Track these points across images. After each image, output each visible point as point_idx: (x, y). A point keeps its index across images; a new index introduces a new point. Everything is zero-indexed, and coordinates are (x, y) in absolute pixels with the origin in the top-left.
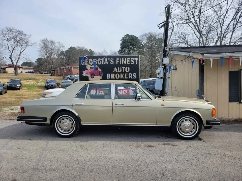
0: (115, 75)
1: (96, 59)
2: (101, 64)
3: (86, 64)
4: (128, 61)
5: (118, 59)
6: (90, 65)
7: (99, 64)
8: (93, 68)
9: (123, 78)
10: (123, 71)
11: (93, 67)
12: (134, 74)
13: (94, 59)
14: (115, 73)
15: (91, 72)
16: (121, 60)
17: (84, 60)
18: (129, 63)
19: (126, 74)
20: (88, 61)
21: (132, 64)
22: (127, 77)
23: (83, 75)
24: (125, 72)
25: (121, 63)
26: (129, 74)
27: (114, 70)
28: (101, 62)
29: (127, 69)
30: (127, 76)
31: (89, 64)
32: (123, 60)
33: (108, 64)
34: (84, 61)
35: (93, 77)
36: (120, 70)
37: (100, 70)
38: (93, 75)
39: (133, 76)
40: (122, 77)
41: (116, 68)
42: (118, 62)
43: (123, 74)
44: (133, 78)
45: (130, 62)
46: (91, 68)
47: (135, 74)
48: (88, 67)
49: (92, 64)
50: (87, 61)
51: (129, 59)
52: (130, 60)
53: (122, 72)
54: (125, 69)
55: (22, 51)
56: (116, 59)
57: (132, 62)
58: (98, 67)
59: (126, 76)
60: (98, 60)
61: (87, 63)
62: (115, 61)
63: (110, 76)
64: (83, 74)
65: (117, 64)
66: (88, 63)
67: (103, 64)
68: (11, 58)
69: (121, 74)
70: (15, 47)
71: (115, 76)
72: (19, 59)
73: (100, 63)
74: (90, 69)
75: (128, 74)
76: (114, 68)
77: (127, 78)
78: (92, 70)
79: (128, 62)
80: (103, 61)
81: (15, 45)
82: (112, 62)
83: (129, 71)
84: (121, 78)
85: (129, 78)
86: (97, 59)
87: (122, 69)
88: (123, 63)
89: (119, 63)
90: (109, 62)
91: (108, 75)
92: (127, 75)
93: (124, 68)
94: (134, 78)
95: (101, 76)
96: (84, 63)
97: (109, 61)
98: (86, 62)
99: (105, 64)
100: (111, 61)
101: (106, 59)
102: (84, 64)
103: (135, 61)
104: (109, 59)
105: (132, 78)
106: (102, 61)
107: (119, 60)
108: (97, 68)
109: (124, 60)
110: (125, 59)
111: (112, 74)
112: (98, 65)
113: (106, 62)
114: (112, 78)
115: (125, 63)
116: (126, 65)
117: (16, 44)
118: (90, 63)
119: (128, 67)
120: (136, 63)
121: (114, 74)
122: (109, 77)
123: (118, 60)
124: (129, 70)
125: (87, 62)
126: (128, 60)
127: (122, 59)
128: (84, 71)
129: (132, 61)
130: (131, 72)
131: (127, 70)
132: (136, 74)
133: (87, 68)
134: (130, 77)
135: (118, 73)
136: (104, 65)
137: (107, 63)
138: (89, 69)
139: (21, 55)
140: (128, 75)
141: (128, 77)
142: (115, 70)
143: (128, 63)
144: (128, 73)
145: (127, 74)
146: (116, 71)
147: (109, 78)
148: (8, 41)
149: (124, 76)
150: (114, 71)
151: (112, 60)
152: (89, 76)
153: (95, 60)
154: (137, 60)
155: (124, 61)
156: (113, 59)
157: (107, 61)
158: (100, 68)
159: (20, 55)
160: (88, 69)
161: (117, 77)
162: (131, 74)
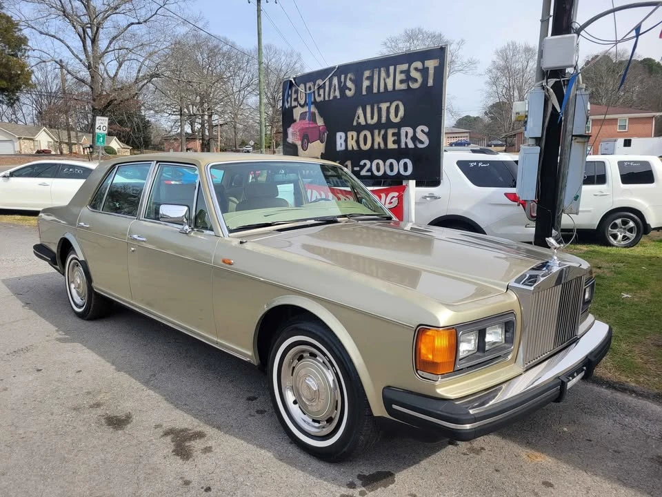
0: (358, 136)
1: (311, 84)
2: (322, 98)
3: (293, 104)
4: (400, 77)
5: (367, 73)
6: (300, 105)
7: (318, 99)
8: (306, 115)
9: (382, 146)
10: (384, 120)
11: (306, 112)
12: (419, 129)
13: (308, 85)
14: (359, 129)
15: (303, 129)
16: (376, 77)
17: (290, 93)
18: (403, 86)
19: (390, 132)
20: (297, 92)
21: (415, 86)
22: (394, 142)
23: (288, 139)
24: (390, 124)
25: (375, 90)
26: (403, 130)
27: (356, 118)
28: (322, 92)
29: (397, 108)
30: (396, 138)
31: (298, 102)
32: (383, 74)
33: (339, 97)
34: (290, 96)
35: (306, 145)
36: (372, 118)
37: (320, 122)
38: (306, 140)
39: (414, 139)
40: (379, 144)
41: (360, 111)
42: (367, 87)
43: (383, 132)
44: (415, 145)
45: (409, 78)
46: (302, 117)
47: (422, 131)
48: (297, 113)
49: (303, 102)
50: (295, 92)
51: (405, 67)
52: (407, 72)
53: (379, 126)
54: (388, 108)
56: (363, 74)
57: (415, 80)
58: (316, 111)
59: (393, 139)
60: (316, 87)
61: (295, 100)
63: (346, 141)
65: (364, 93)
66: (297, 99)
67: (327, 98)
69: (376, 132)
71: (358, 142)
73: (319, 95)
74: (300, 120)
75: (399, 130)
76: (356, 111)
77: (395, 146)
78: (303, 122)
79: (402, 82)
80: (327, 89)
82: (350, 90)
83: (402, 119)
84: (376, 146)
85: (403, 146)
86: (315, 84)
87: (380, 110)
88: (382, 89)
89: (370, 88)
90: (343, 88)
91: (341, 137)
92: (394, 134)
93: (384, 106)
94: (420, 146)
95: (322, 142)
96: (289, 99)
97: (342, 84)
98: (294, 96)
99: (331, 98)
100: (349, 84)
101: (335, 80)
102: (289, 104)
103: (424, 71)
105: (411, 145)
106: (324, 87)
107: (371, 78)
108: (315, 114)
109: (388, 75)
110: (392, 68)
111: (350, 134)
112: (315, 103)
113: (335, 90)
114: (350, 148)
115: (390, 88)
116: (390, 96)
119: (401, 101)
120: (430, 83)
121: (355, 134)
122: (341, 144)
123: (368, 78)
124: (401, 113)
125: (296, 96)
126: (402, 72)
127: (382, 69)
128: (290, 126)
129: (414, 74)
130: (410, 120)
131: (396, 116)
132: (426, 129)
133: (295, 117)
134: (406, 144)
136: (329, 100)
137: (337, 93)
138: (298, 119)
140: (397, 135)
141: (397, 142)
142: (358, 118)
143: (399, 86)
144: (399, 126)
145: (396, 131)
146: (362, 121)
147: (343, 148)
149: (385, 139)
150: (355, 123)
151: (350, 79)
153: (310, 88)
154: (435, 68)
155: (387, 80)
156: (353, 77)
157: (337, 87)
158: (321, 115)
160: (296, 121)
161: (365, 144)
162: (410, 130)
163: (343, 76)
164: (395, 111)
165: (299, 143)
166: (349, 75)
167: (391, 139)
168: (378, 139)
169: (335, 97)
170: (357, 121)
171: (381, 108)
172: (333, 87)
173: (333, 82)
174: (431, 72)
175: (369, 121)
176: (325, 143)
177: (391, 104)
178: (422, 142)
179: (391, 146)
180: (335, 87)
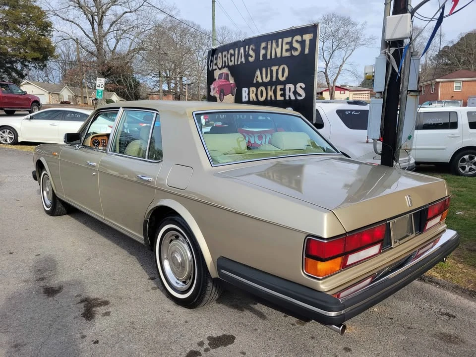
0: (257, 91)
1: (226, 53)
2: (233, 63)
3: (214, 67)
4: (286, 47)
5: (263, 45)
6: (219, 68)
7: (230, 64)
8: (222, 76)
9: (273, 98)
10: (274, 79)
11: (223, 74)
12: (298, 85)
13: (224, 54)
14: (257, 85)
15: (220, 86)
16: (269, 47)
17: (212, 59)
18: (288, 54)
19: (279, 87)
20: (216, 58)
21: (296, 54)
22: (281, 95)
23: (211, 94)
24: (278, 82)
25: (269, 57)
26: (288, 86)
27: (256, 77)
28: (233, 58)
29: (283, 70)
30: (282, 92)
31: (217, 66)
32: (274, 45)
33: (244, 62)
34: (212, 61)
35: (223, 98)
36: (266, 77)
37: (232, 80)
38: (222, 94)
39: (295, 93)
40: (271, 96)
41: (258, 73)
42: (263, 54)
43: (273, 88)
44: (296, 98)
45: (292, 48)
46: (220, 77)
47: (301, 87)
48: (217, 74)
51: (289, 39)
52: (290, 43)
53: (271, 83)
54: (277, 70)
55: (347, 58)
56: (260, 45)
57: (296, 49)
58: (229, 73)
60: (229, 55)
61: (215, 64)
63: (249, 94)
64: (210, 91)
65: (261, 59)
67: (236, 63)
68: (325, 73)
69: (269, 88)
70: (334, 51)
71: (256, 95)
72: (338, 73)
73: (231, 61)
74: (218, 79)
75: (285, 87)
76: (255, 73)
77: (282, 98)
78: (221, 80)
79: (287, 50)
80: (236, 56)
81: (334, 48)
82: (252, 57)
83: (287, 78)
84: (269, 98)
85: (287, 98)
86: (228, 53)
87: (271, 71)
88: (273, 56)
89: (265, 55)
90: (247, 56)
91: (245, 91)
92: (281, 90)
93: (274, 68)
94: (299, 98)
96: (212, 64)
97: (246, 53)
99: (239, 63)
100: (251, 53)
101: (242, 50)
102: (212, 68)
103: (302, 43)
105: (293, 98)
106: (234, 55)
107: (266, 48)
108: (228, 75)
109: (277, 46)
110: (280, 41)
111: (251, 89)
112: (228, 66)
113: (242, 57)
114: (251, 99)
115: (279, 55)
116: (279, 61)
117: (337, 44)
119: (285, 64)
120: (307, 51)
121: (254, 89)
122: (245, 96)
123: (264, 48)
124: (286, 74)
125: (216, 62)
126: (287, 43)
127: (274, 41)
128: (212, 84)
129: (296, 45)
130: (292, 80)
131: (283, 76)
132: (303, 86)
133: (215, 77)
134: (289, 96)
135: (265, 85)
136: (238, 65)
137: (243, 60)
139: (344, 65)
140: (283, 90)
141: (283, 95)
142: (257, 77)
143: (285, 54)
144: (284, 83)
145: (282, 87)
146: (260, 80)
147: (247, 99)
148: (323, 42)
149: (275, 93)
150: (255, 82)
151: (252, 49)
153: (225, 56)
154: (310, 40)
155: (277, 50)
156: (254, 48)
157: (243, 55)
158: (232, 75)
159: (341, 65)
160: (216, 80)
161: (262, 96)
162: (292, 86)
163: (247, 47)
164: (282, 72)
165: (218, 96)
166: (251, 46)
167: (279, 93)
168: (271, 93)
169: (242, 62)
170: (256, 80)
171: (272, 70)
172: (240, 54)
173: (240, 52)
174: (307, 43)
175: (265, 80)
176: (234, 96)
177: (279, 67)
178: (300, 95)
179: (279, 98)
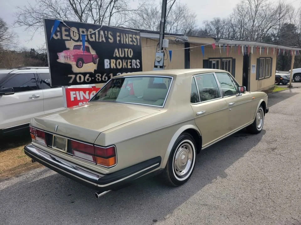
0: (116, 62)
1: (84, 30)
2: (94, 39)
3: (64, 38)
4: (130, 39)
5: (118, 34)
6: (74, 40)
7: (91, 40)
10: (126, 56)
11: (81, 45)
12: (137, 61)
13: (81, 30)
14: (116, 58)
15: (77, 55)
16: (122, 36)
17: (58, 29)
18: (132, 43)
20: (68, 30)
21: (135, 44)
23: (58, 60)
24: (128, 58)
25: (122, 43)
26: (133, 61)
27: (115, 53)
28: (93, 36)
29: (131, 52)
31: (71, 38)
32: (124, 37)
33: (105, 41)
34: (58, 31)
35: (81, 65)
36: (122, 54)
37: (93, 52)
38: (80, 62)
39: (136, 64)
40: (125, 66)
41: (116, 50)
42: (119, 40)
43: (126, 61)
44: (136, 67)
45: (133, 41)
46: (76, 47)
48: (70, 44)
49: (77, 38)
50: (66, 30)
51: (131, 36)
52: (132, 38)
53: (125, 58)
54: (128, 51)
56: (116, 34)
57: (135, 42)
58: (90, 46)
60: (89, 33)
61: (66, 35)
62: (114, 37)
63: (110, 64)
64: (58, 58)
65: (118, 42)
66: (69, 35)
67: (97, 40)
69: (124, 61)
71: (116, 64)
73: (92, 38)
74: (74, 49)
77: (131, 67)
78: (78, 51)
79: (131, 41)
80: (97, 36)
82: (111, 39)
83: (132, 56)
85: (133, 67)
86: (87, 31)
87: (125, 52)
88: (125, 43)
89: (120, 41)
90: (107, 38)
91: (107, 62)
92: (130, 62)
93: (126, 50)
95: (95, 63)
96: (58, 34)
97: (106, 36)
98: (64, 33)
99: (100, 41)
100: (110, 36)
101: (102, 33)
102: (59, 37)
103: (137, 39)
104: (106, 32)
105: (135, 67)
106: (95, 34)
107: (120, 36)
108: (88, 48)
109: (126, 37)
110: (127, 35)
111: (112, 61)
112: (88, 41)
113: (102, 38)
114: (112, 67)
115: (127, 42)
116: (128, 46)
118: (72, 35)
119: (131, 49)
120: (139, 44)
121: (114, 61)
122: (107, 65)
124: (132, 54)
125: (67, 33)
127: (124, 34)
128: (61, 51)
129: (134, 39)
131: (130, 55)
132: (139, 61)
133: (67, 46)
134: (134, 66)
135: (120, 58)
137: (104, 39)
138: (72, 48)
141: (131, 65)
142: (116, 53)
143: (130, 43)
144: (131, 59)
145: (131, 61)
146: (117, 55)
147: (109, 67)
149: (127, 63)
151: (110, 34)
152: (73, 64)
153: (83, 32)
154: (139, 39)
155: (126, 39)
156: (112, 34)
158: (94, 48)
160: (68, 49)
161: (119, 66)
162: (135, 61)
166: (110, 32)
167: (129, 64)
168: (125, 64)
169: (103, 41)
170: (115, 55)
172: (101, 36)
173: (101, 33)
175: (121, 56)
176: (97, 64)
177: (128, 49)
178: (138, 66)
179: (129, 67)
180: (102, 35)
